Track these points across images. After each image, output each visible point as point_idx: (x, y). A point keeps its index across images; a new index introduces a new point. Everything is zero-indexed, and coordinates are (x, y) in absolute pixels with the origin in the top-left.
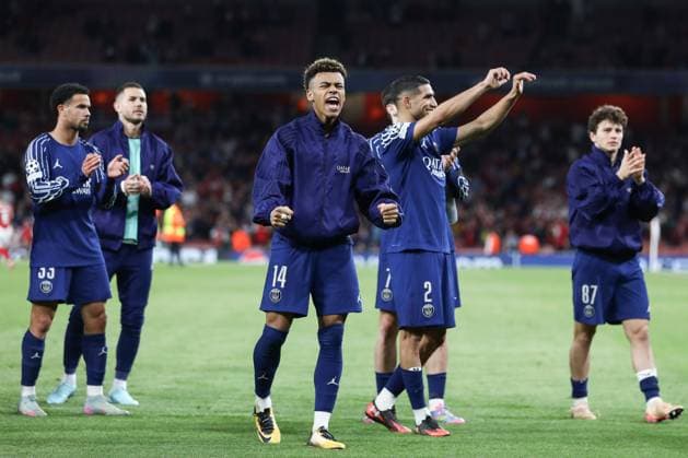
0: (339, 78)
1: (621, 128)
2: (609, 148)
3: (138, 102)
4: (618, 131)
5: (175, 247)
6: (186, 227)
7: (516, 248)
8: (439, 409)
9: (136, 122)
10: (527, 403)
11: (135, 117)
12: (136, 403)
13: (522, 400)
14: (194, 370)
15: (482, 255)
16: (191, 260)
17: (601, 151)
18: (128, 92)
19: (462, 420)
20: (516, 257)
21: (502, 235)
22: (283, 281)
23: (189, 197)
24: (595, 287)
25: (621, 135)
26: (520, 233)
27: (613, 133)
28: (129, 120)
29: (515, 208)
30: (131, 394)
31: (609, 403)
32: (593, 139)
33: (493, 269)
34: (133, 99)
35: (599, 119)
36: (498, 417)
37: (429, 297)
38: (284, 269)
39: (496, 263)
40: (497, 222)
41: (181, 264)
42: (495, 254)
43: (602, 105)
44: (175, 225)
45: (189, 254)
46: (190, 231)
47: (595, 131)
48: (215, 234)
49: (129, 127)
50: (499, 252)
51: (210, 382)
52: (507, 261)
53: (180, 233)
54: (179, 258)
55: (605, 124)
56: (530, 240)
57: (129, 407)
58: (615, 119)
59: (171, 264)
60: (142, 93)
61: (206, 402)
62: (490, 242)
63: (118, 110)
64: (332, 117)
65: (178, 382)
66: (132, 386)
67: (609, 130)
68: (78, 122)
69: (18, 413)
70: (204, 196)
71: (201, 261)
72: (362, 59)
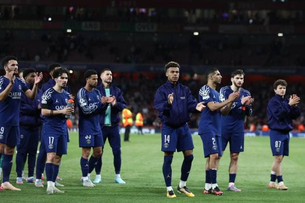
0: (178, 69)
1: (285, 87)
2: (282, 95)
3: (109, 76)
4: (284, 88)
5: (140, 128)
6: (144, 121)
7: (261, 129)
8: (232, 186)
9: (108, 83)
10: (263, 184)
11: (109, 81)
12: (125, 183)
13: (261, 183)
14: (145, 172)
15: (249, 132)
16: (146, 133)
17: (279, 95)
18: (106, 72)
19: (240, 190)
20: (261, 132)
21: (256, 125)
22: (169, 140)
23: (145, 110)
24: (280, 142)
25: (285, 90)
26: (263, 124)
27: (283, 89)
28: (106, 82)
29: (261, 115)
30: (123, 180)
31: (292, 185)
32: (276, 91)
33: (253, 137)
34: (108, 74)
35: (277, 85)
36: (253, 189)
37: (215, 143)
38: (169, 136)
39: (254, 135)
40: (255, 120)
41: (142, 134)
42: (253, 131)
43: (278, 79)
44: (140, 120)
45: (145, 130)
46: (145, 122)
47: (276, 89)
48: (154, 124)
49: (106, 84)
50: (255, 131)
51: (151, 176)
52: (258, 134)
53: (142, 123)
54: (141, 132)
55: (279, 86)
56: (265, 127)
57: (122, 185)
58: (283, 84)
59: (139, 134)
60: (110, 72)
61: (149, 183)
62: (252, 127)
63: (102, 78)
64: (175, 81)
65: (140, 176)
66: (124, 177)
67: (281, 88)
68: (93, 84)
69: (82, 186)
70: (151, 110)
71: (150, 133)
72: (207, 62)
